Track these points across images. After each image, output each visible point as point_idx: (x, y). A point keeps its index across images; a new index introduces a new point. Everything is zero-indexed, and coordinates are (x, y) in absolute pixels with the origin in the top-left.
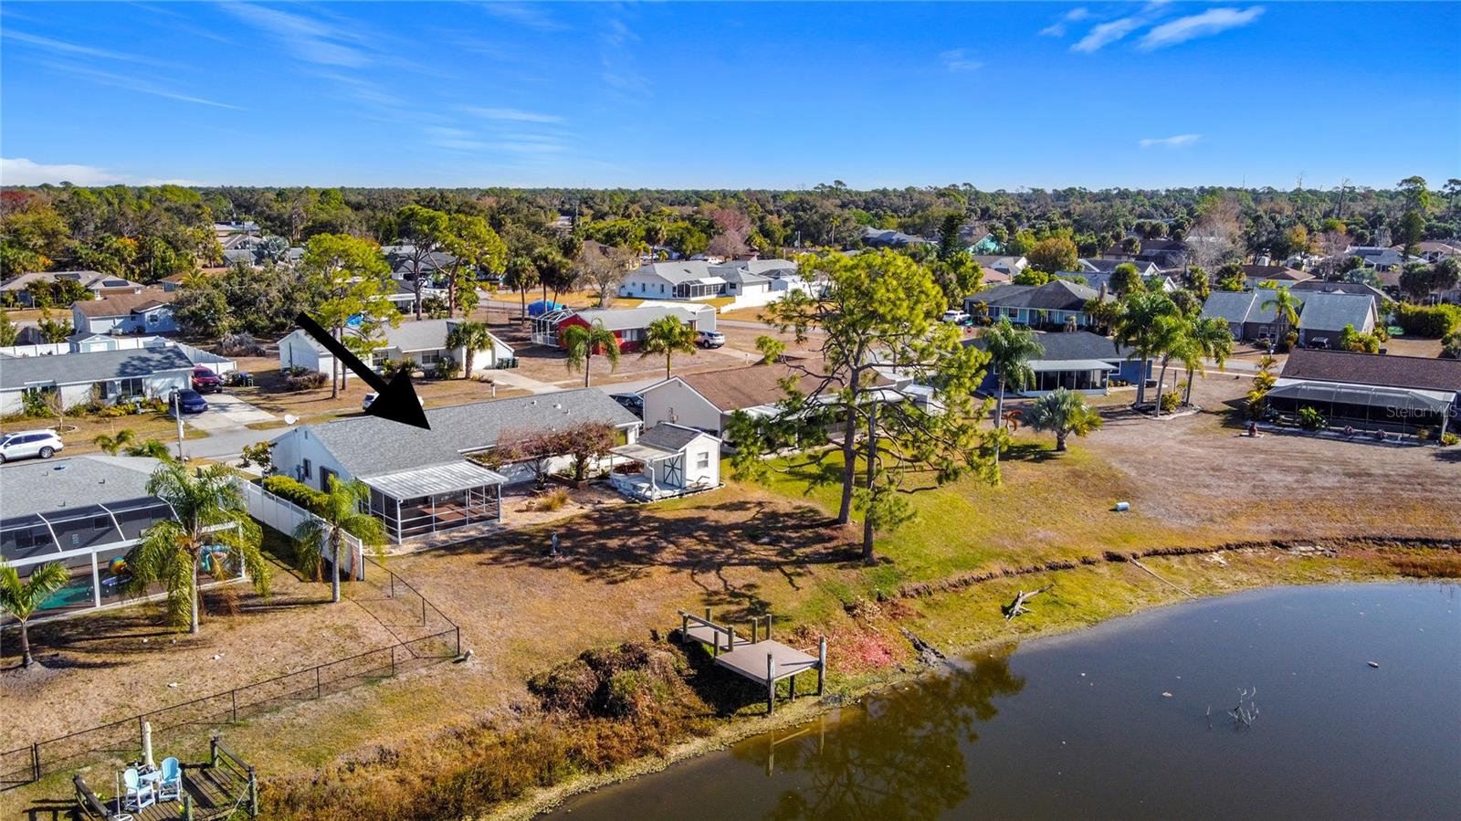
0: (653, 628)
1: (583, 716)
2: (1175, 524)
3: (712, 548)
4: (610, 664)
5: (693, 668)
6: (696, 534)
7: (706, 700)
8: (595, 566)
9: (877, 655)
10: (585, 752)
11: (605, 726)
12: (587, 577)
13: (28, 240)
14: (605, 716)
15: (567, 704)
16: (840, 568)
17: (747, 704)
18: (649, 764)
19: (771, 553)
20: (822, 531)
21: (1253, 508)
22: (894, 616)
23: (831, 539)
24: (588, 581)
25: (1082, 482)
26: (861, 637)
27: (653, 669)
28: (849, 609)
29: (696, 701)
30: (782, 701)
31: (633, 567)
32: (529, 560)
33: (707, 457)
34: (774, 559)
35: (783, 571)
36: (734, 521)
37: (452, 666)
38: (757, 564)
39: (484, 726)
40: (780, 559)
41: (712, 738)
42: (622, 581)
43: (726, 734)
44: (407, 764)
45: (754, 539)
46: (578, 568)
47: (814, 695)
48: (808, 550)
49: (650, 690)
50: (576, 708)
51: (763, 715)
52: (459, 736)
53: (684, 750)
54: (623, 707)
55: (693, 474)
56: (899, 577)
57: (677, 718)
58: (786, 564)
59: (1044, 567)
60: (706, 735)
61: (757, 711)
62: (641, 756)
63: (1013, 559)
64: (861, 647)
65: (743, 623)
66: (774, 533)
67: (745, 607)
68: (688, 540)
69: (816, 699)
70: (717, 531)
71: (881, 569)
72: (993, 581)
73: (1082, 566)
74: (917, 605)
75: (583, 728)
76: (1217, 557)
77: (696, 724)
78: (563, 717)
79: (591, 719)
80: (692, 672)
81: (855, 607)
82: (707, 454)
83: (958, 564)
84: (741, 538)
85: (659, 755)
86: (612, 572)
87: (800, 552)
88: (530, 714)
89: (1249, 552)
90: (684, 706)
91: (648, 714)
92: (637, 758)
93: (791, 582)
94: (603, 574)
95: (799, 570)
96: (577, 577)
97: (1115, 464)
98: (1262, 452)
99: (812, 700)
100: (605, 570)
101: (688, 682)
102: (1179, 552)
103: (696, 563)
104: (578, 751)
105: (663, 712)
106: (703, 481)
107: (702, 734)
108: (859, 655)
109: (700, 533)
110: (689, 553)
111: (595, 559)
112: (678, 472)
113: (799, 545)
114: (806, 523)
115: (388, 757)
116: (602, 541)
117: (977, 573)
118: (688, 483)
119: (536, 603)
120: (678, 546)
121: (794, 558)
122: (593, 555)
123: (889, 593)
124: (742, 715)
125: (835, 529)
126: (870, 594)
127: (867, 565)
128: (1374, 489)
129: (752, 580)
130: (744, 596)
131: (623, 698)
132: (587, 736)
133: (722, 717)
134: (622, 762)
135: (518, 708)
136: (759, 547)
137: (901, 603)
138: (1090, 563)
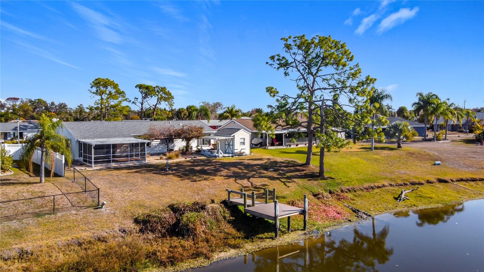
0: (213, 199)
1: (164, 236)
3: (246, 171)
4: (184, 210)
5: (232, 216)
6: (238, 167)
7: (238, 230)
8: (186, 175)
9: (334, 214)
10: (158, 254)
11: (176, 241)
12: (181, 179)
13: (18, 112)
14: (177, 236)
15: (155, 230)
16: (309, 180)
17: (263, 233)
18: (199, 263)
19: (274, 174)
20: (299, 168)
22: (339, 199)
23: (303, 170)
24: (181, 180)
25: (414, 156)
26: (323, 207)
27: (208, 212)
28: (315, 195)
29: (233, 231)
30: (283, 233)
31: (207, 176)
32: (154, 172)
33: (244, 140)
34: (276, 176)
35: (280, 181)
36: (256, 163)
37: (92, 210)
38: (268, 178)
39: (99, 239)
40: (279, 176)
41: (241, 250)
42: (199, 181)
43: (250, 248)
44: (36, 260)
45: (266, 169)
46: (178, 176)
47: (302, 230)
48: (292, 174)
49: (205, 222)
50: (160, 232)
51: (272, 238)
52: (80, 244)
53: (223, 255)
54: (188, 230)
55: (238, 147)
56: (339, 184)
57: (220, 239)
58: (282, 178)
59: (409, 184)
60: (238, 247)
61: (268, 236)
62: (196, 258)
63: (392, 180)
64: (325, 211)
65: (261, 198)
66: (276, 168)
67: (262, 192)
68: (234, 168)
69: (303, 232)
70: (248, 166)
71: (329, 181)
72: (385, 188)
73: (427, 184)
74: (350, 195)
75: (162, 242)
77: (232, 242)
78: (151, 236)
79: (168, 238)
80: (232, 218)
81: (319, 194)
82: (244, 139)
83: (366, 180)
84: (260, 169)
85: (207, 257)
86: (195, 177)
87: (289, 174)
88: (131, 234)
90: (225, 233)
91: (203, 235)
92: (192, 259)
93: (285, 184)
94: (190, 178)
95: (288, 180)
96: (176, 179)
99: (300, 232)
100: (192, 177)
101: (229, 222)
103: (237, 176)
104: (154, 254)
105: (212, 235)
106: (242, 151)
107: (235, 247)
108: (324, 214)
109: (240, 166)
110: (234, 173)
111: (187, 173)
112: (231, 147)
113: (288, 172)
114: (290, 165)
115: (25, 255)
116: (192, 167)
117: (376, 184)
118: (236, 151)
119: (152, 187)
120: (229, 170)
121: (286, 176)
122: (187, 172)
123: (335, 190)
124: (260, 238)
125: (305, 167)
126: (326, 191)
127: (322, 179)
129: (266, 183)
130: (261, 188)
131: (188, 225)
132: (163, 246)
133: (248, 239)
134: (182, 261)
135: (124, 231)
136: (268, 172)
137: (341, 195)
138: (431, 183)
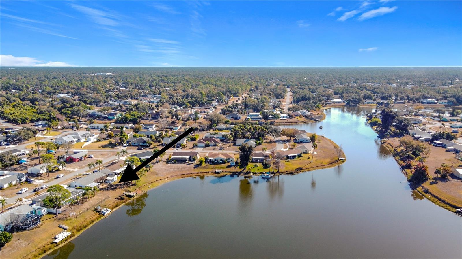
0: (121, 193)
2: (162, 176)
3: (121, 186)
4: (121, 196)
7: (129, 197)
9: (140, 192)
17: (132, 197)
18: (128, 202)
21: (169, 173)
25: (152, 173)
27: (124, 196)
28: (136, 189)
31: (116, 189)
37: (109, 198)
38: (126, 187)
40: (128, 186)
43: (132, 199)
45: (124, 185)
51: (134, 198)
53: (130, 201)
60: (130, 199)
63: (148, 182)
65: (128, 191)
66: (126, 184)
71: (137, 185)
76: (166, 179)
78: (120, 200)
82: (116, 177)
83: (143, 184)
86: (114, 190)
88: (117, 200)
89: (169, 178)
90: (127, 198)
91: (125, 199)
93: (130, 188)
97: (155, 171)
98: (170, 167)
99: (137, 196)
101: (127, 196)
102: (162, 179)
108: (138, 192)
109: (119, 185)
111: (111, 189)
116: (110, 187)
117: (145, 184)
119: (110, 193)
120: (118, 187)
128: (180, 170)
131: (123, 198)
132: (122, 201)
134: (126, 202)
138: (155, 182)
